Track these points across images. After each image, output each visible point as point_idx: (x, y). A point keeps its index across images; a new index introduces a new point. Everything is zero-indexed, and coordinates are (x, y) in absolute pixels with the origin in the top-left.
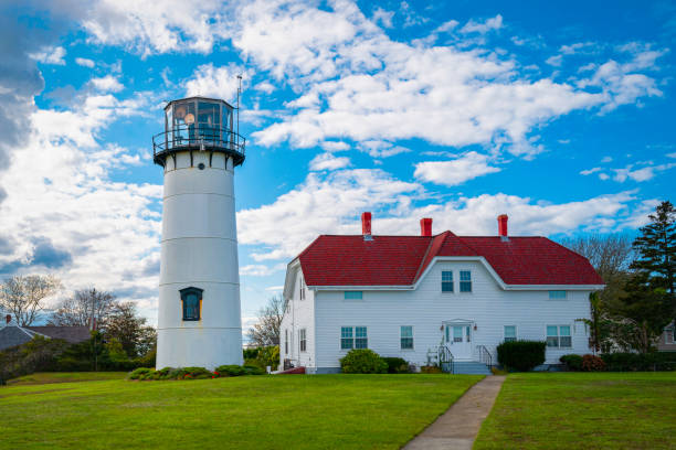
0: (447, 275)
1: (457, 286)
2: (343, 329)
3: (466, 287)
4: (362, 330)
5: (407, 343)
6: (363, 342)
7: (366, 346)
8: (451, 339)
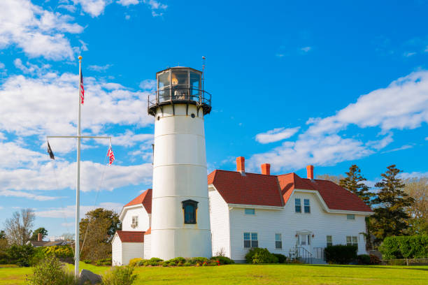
0: (298, 201)
1: (303, 209)
2: (245, 234)
3: (307, 210)
4: (255, 235)
5: (279, 245)
6: (255, 243)
7: (257, 246)
8: (300, 243)
